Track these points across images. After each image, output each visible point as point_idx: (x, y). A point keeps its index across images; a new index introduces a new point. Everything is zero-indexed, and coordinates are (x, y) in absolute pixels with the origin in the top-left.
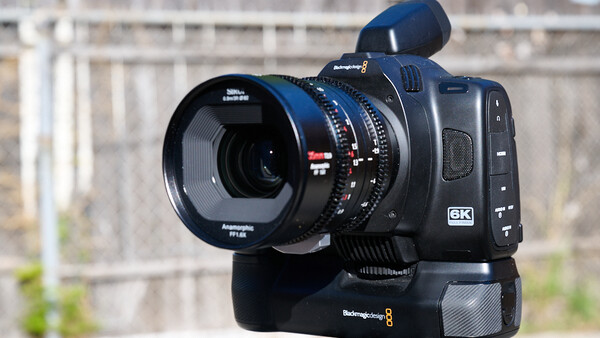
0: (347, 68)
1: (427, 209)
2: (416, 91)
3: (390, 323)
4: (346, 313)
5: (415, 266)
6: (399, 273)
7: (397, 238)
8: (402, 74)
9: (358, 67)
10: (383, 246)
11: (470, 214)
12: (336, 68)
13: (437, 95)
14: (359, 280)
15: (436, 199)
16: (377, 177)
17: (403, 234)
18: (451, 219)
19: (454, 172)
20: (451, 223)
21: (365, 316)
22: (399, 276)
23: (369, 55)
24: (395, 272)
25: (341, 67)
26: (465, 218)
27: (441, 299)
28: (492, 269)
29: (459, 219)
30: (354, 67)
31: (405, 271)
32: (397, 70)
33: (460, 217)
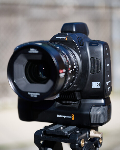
0: (61, 38)
1: (86, 83)
2: (82, 45)
3: (73, 119)
4: (58, 116)
5: (80, 100)
6: (75, 103)
7: (76, 92)
8: (78, 40)
9: (64, 38)
10: (71, 95)
11: (99, 84)
12: (56, 38)
13: (89, 47)
14: (61, 105)
15: (88, 80)
16: (75, 75)
17: (78, 91)
18: (93, 86)
19: (94, 71)
20: (93, 87)
21: (64, 117)
22: (75, 104)
23: (67, 34)
24: (74, 103)
25: (58, 38)
26: (98, 86)
27: (90, 111)
28: (105, 101)
29: (96, 86)
30: (63, 38)
31: (77, 102)
32: (76, 39)
33: (96, 85)
